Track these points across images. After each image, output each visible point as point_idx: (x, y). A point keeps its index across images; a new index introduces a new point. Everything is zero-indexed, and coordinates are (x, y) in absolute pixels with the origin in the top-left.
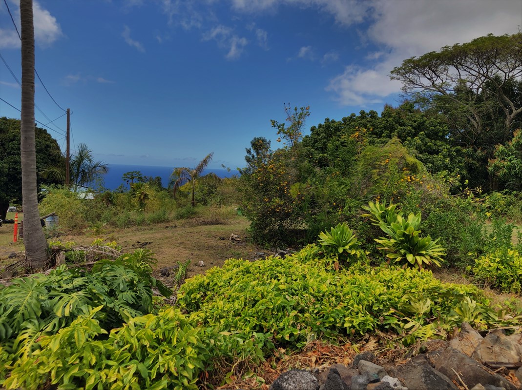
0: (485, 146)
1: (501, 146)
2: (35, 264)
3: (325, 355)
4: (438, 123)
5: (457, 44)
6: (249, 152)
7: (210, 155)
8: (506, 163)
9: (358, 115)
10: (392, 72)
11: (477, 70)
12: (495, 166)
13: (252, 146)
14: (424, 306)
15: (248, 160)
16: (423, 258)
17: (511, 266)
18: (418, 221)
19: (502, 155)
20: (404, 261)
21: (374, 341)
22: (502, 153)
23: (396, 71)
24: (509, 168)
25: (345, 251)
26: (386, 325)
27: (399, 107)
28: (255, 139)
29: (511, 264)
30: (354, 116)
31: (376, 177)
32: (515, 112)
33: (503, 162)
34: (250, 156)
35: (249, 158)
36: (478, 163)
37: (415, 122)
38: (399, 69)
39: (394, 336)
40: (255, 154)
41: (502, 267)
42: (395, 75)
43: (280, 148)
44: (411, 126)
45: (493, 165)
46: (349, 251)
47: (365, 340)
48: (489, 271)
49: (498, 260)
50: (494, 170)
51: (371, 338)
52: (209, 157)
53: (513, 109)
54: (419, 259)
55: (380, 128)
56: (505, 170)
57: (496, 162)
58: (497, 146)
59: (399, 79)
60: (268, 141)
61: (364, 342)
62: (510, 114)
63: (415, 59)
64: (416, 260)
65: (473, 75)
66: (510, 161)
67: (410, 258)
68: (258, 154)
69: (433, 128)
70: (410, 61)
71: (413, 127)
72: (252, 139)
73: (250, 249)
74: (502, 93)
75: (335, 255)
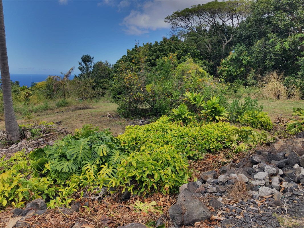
0: (214, 60)
1: (224, 60)
2: (14, 139)
3: (215, 159)
4: (195, 48)
5: (200, 4)
6: (80, 64)
7: (73, 68)
8: (226, 69)
9: (154, 43)
10: (166, 18)
11: (209, 19)
12: (221, 70)
13: (82, 60)
14: (236, 137)
15: (81, 69)
16: (222, 117)
17: (256, 118)
18: (218, 100)
19: (224, 65)
20: (214, 119)
21: (222, 153)
22: (224, 63)
23: (168, 18)
24: (228, 71)
25: (185, 117)
26: (225, 146)
27: (169, 38)
28: (84, 56)
29: (256, 117)
30: (152, 44)
31: (185, 80)
32: (227, 42)
33: (225, 68)
34: (82, 67)
35: (81, 68)
36: (210, 68)
37: (184, 48)
38: (170, 17)
39: (229, 150)
40: (84, 65)
41: (253, 118)
42: (167, 20)
43: (99, 61)
44: (182, 50)
45: (220, 70)
46: (187, 117)
47: (218, 153)
48: (248, 121)
49: (251, 116)
50: (221, 72)
51: (221, 152)
52: (72, 69)
53: (226, 40)
54: (221, 118)
55: (167, 51)
56: (226, 72)
57: (221, 68)
58: (221, 60)
59: (169, 22)
60: (92, 57)
61: (218, 154)
62: (225, 43)
63: (179, 12)
64: (220, 118)
65: (206, 21)
66: (228, 67)
67: (217, 118)
68: (86, 65)
69: (193, 51)
70: (176, 13)
71: (183, 51)
72: (82, 56)
73: (123, 121)
74: (221, 32)
75: (180, 119)
